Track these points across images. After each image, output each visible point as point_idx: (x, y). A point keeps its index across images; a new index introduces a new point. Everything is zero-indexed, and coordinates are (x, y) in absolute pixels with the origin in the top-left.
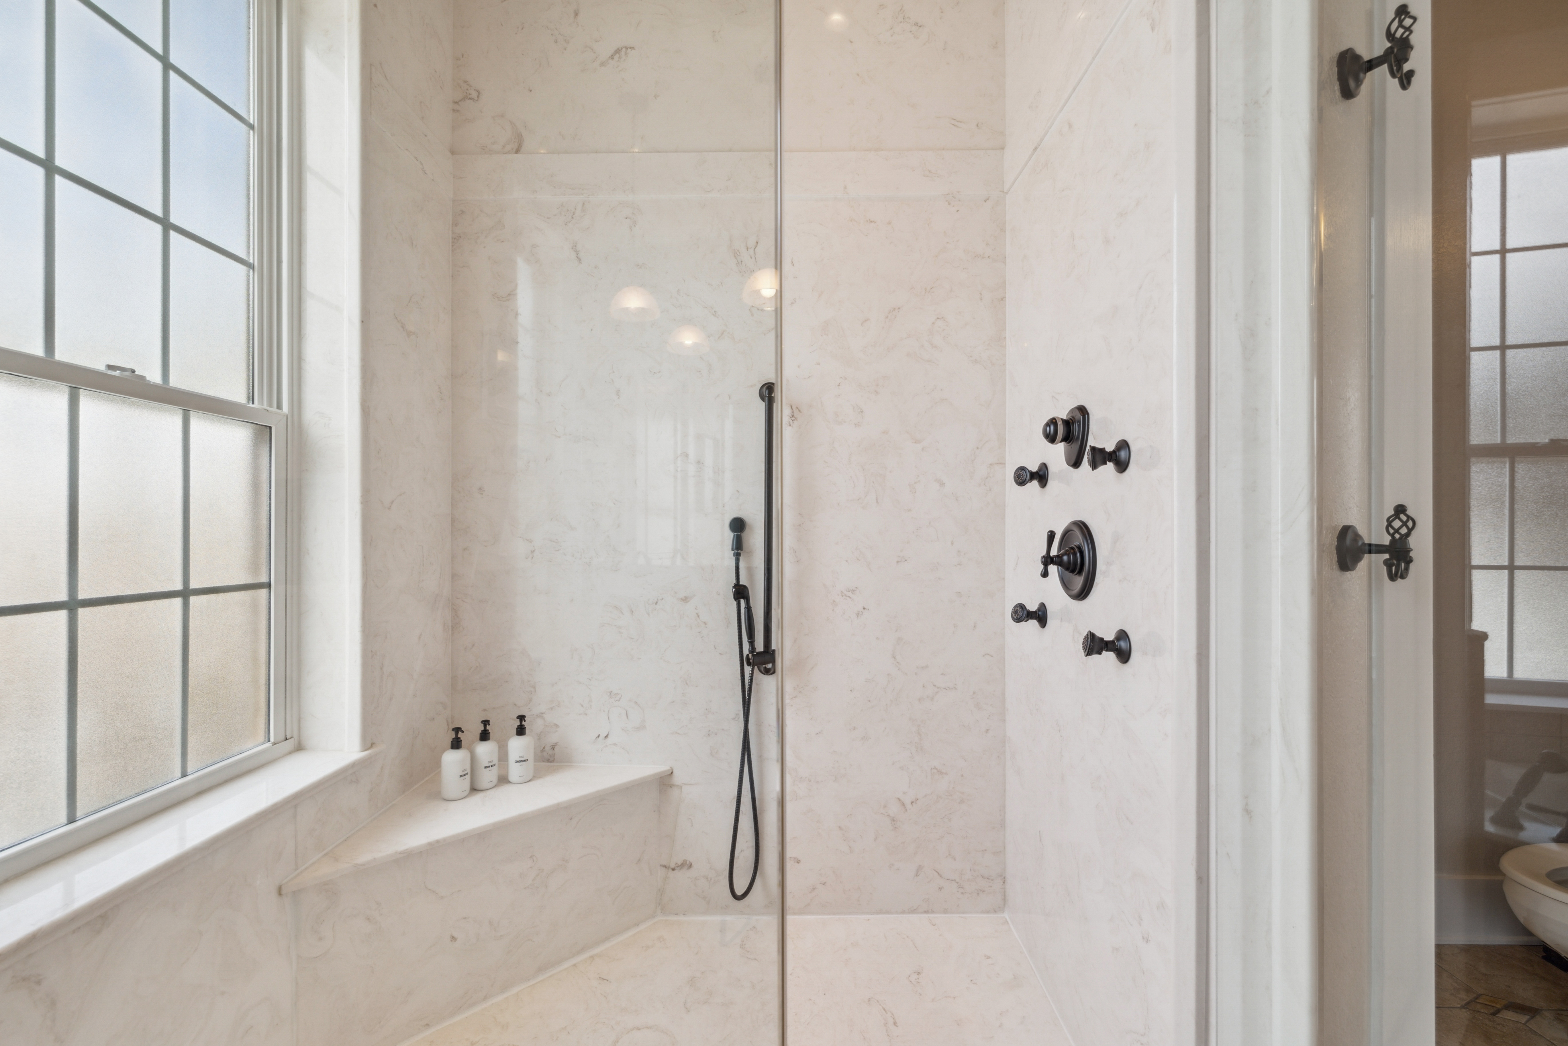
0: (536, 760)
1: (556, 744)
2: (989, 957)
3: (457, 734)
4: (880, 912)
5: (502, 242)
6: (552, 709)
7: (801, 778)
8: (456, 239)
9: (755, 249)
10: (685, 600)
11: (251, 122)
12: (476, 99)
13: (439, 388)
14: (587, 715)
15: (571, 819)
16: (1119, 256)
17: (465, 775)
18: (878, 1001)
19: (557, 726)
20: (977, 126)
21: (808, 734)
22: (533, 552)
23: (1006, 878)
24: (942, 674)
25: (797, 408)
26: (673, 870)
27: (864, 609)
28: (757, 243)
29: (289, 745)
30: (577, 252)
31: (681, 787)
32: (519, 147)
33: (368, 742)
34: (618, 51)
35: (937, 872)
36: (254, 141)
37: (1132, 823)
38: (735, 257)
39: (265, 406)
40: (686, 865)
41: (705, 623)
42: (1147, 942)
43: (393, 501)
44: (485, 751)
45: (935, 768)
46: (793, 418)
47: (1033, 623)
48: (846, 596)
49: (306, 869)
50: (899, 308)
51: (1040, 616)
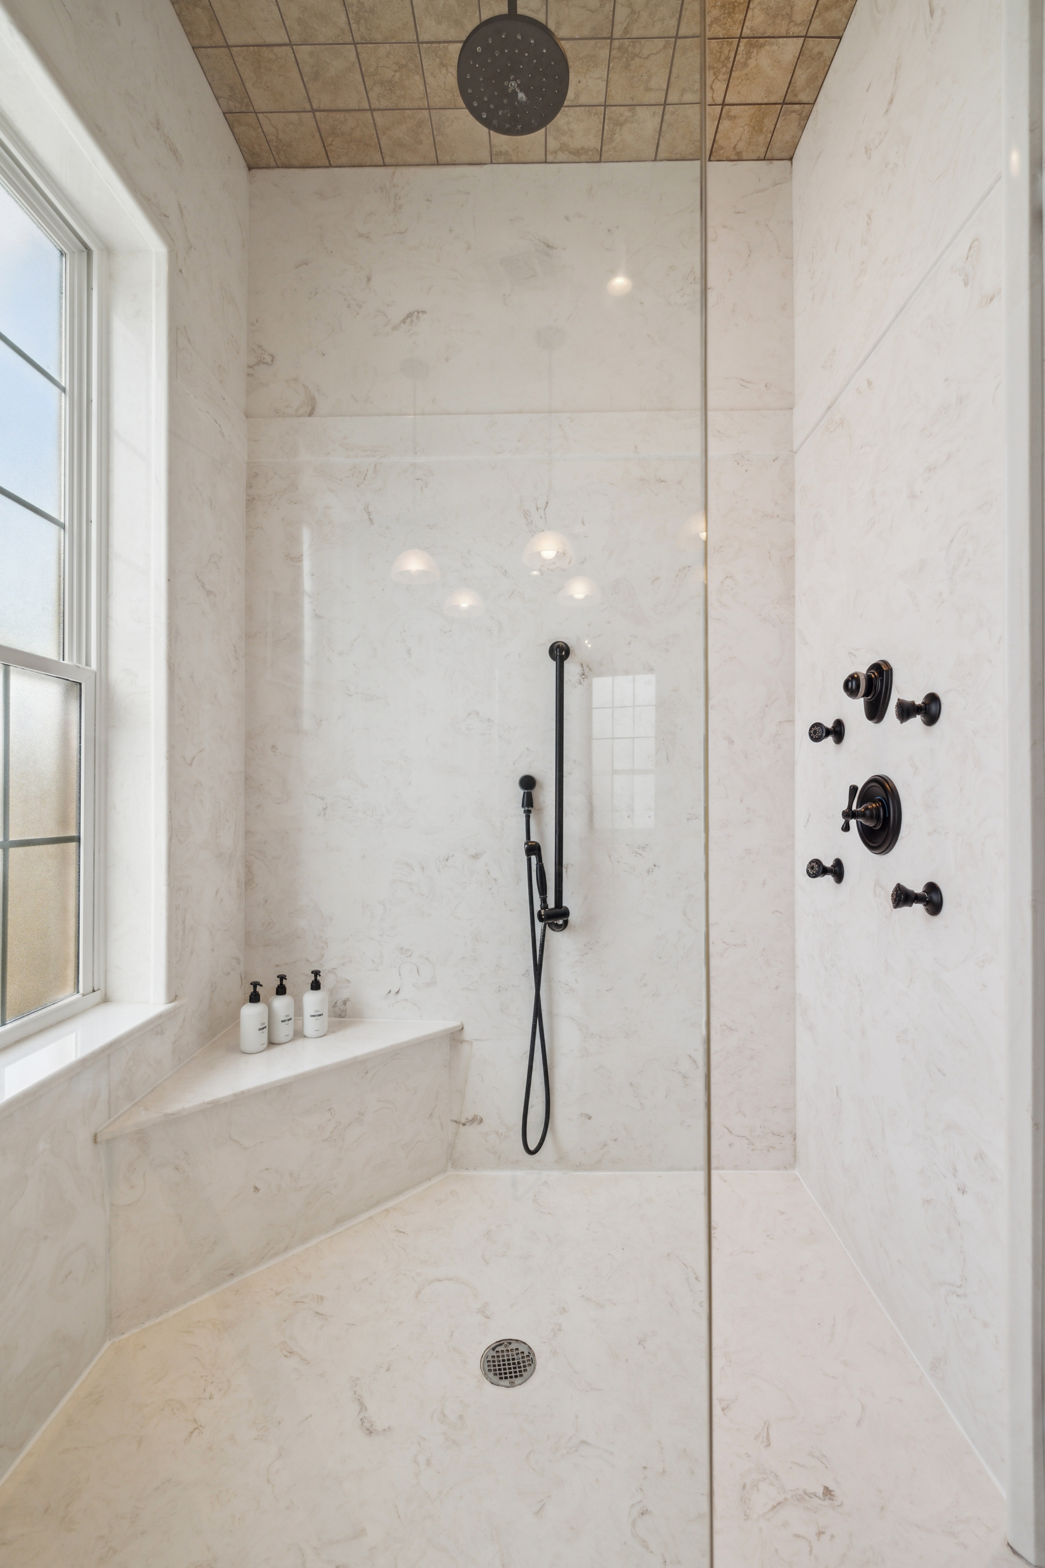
0: (330, 1016)
1: (348, 999)
2: (783, 1213)
3: (255, 987)
4: (671, 1169)
5: (296, 503)
6: (343, 964)
7: (592, 1034)
8: (251, 501)
9: (545, 509)
10: (476, 857)
11: (63, 384)
12: (270, 363)
13: (235, 647)
14: (378, 970)
15: (367, 1073)
16: (927, 510)
17: (263, 1028)
18: (677, 1256)
19: (348, 981)
20: (766, 386)
21: (598, 991)
22: (325, 809)
23: (796, 1135)
24: (732, 931)
25: (588, 666)
26: (464, 1125)
27: (655, 866)
28: (547, 503)
29: (97, 996)
30: (369, 513)
31: (472, 1043)
32: (312, 411)
33: (173, 996)
34: (410, 315)
35: (727, 1128)
36: (65, 404)
37: (944, 1075)
38: (525, 517)
39: (75, 662)
40: (477, 1120)
41: (495, 880)
42: (963, 1193)
43: (194, 758)
44: (281, 1004)
45: (725, 1025)
46: (583, 677)
47: (829, 878)
48: (636, 853)
49: (119, 1117)
50: (689, 567)
51: (837, 871)
